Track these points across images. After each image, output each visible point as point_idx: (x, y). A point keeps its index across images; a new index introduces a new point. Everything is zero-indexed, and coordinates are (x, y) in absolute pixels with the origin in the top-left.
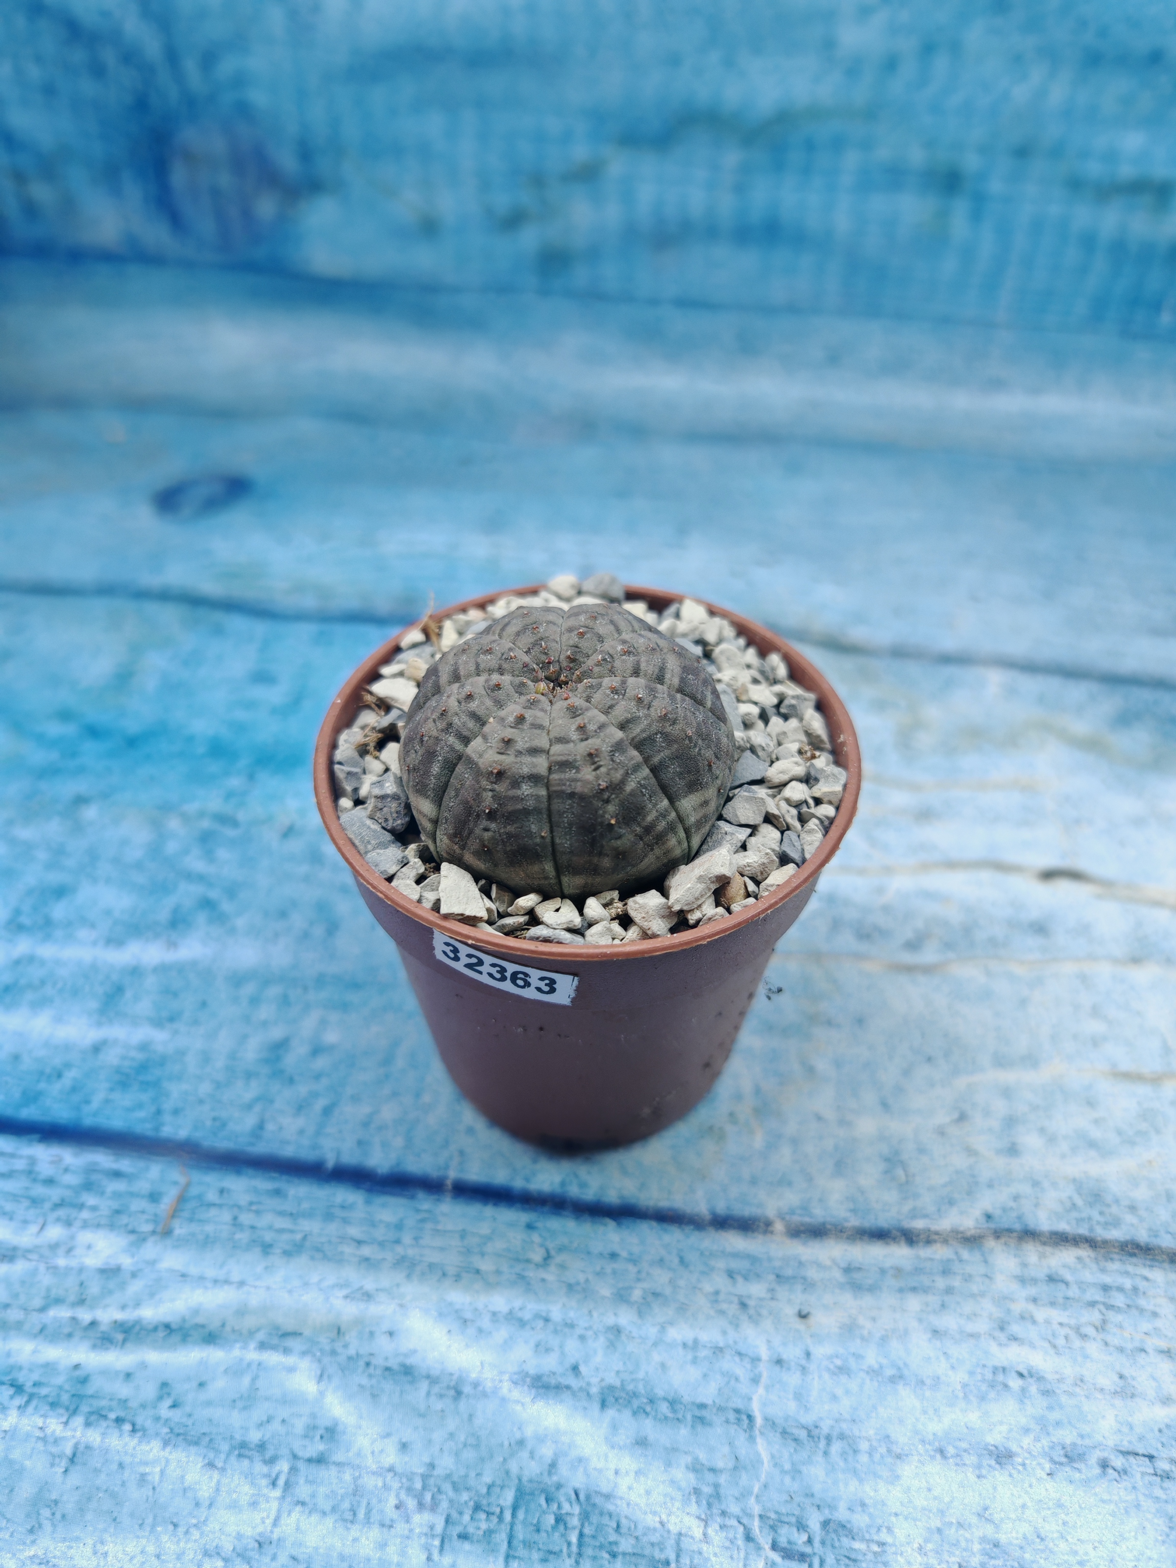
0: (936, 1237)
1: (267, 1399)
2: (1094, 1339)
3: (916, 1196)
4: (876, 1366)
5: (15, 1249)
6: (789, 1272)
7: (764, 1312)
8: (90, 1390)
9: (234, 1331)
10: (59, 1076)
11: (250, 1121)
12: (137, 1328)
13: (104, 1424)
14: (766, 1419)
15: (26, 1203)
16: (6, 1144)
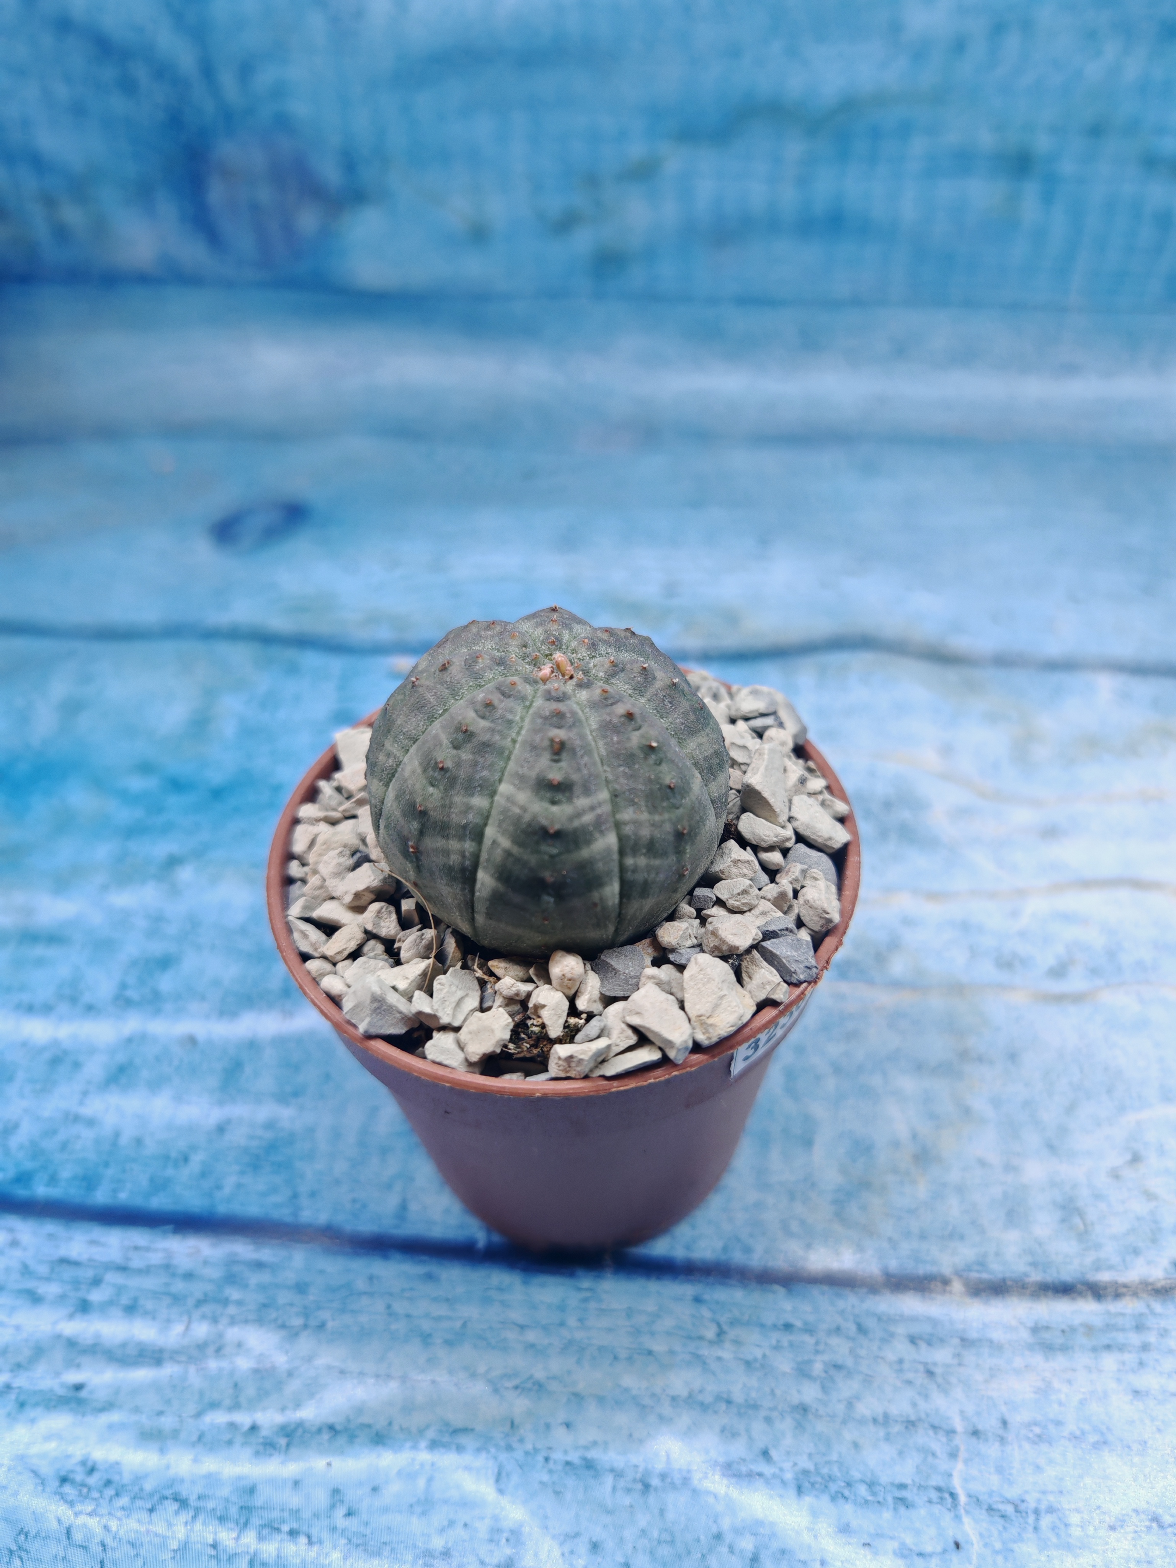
0: (1124, 1290)
1: (446, 1502)
3: (1098, 1246)
4: (1078, 1433)
5: (161, 1351)
6: (973, 1335)
7: (953, 1380)
8: (259, 1501)
9: (402, 1429)
10: (186, 1159)
11: (392, 1201)
12: (300, 1431)
13: (278, 1537)
14: (970, 1496)
15: (168, 1300)
16: (138, 1237)
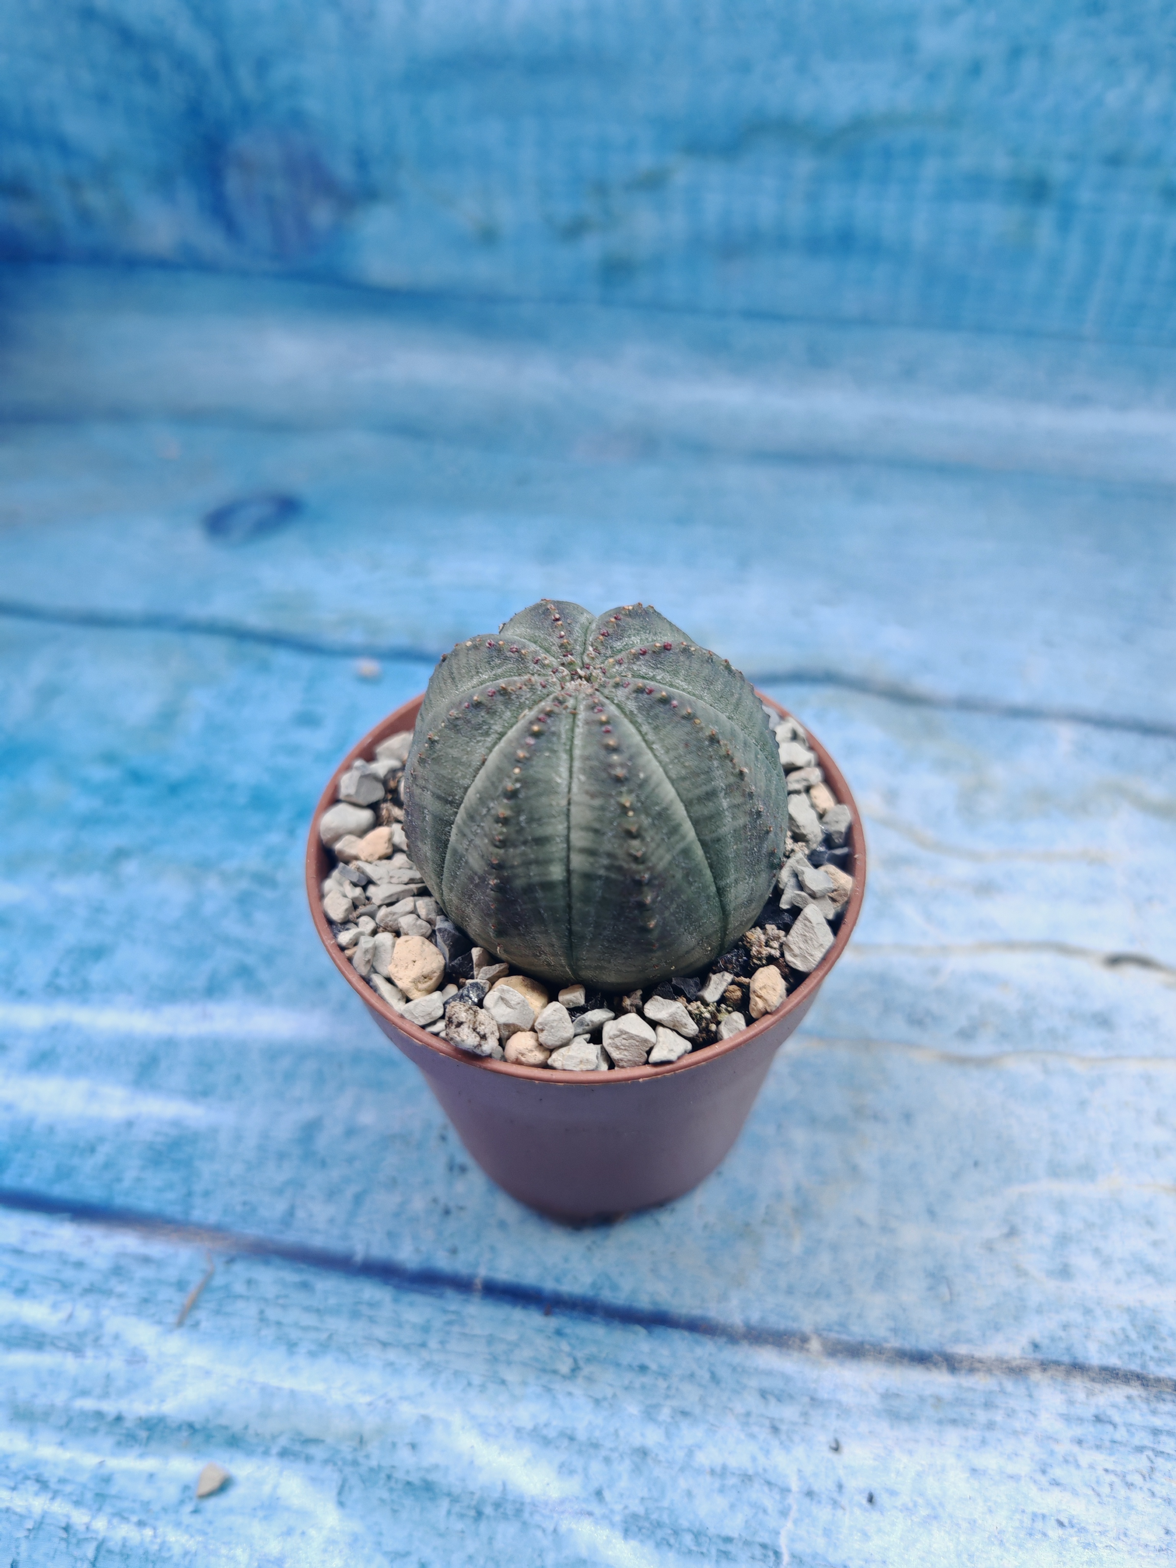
0: (979, 1365)
1: (288, 1509)
2: (1141, 1488)
3: (960, 1318)
5: (44, 1335)
6: (823, 1395)
7: (797, 1438)
8: (113, 1490)
9: (257, 1435)
10: (92, 1150)
11: (281, 1206)
12: (161, 1427)
14: (793, 1556)
15: (56, 1287)
16: (36, 1222)
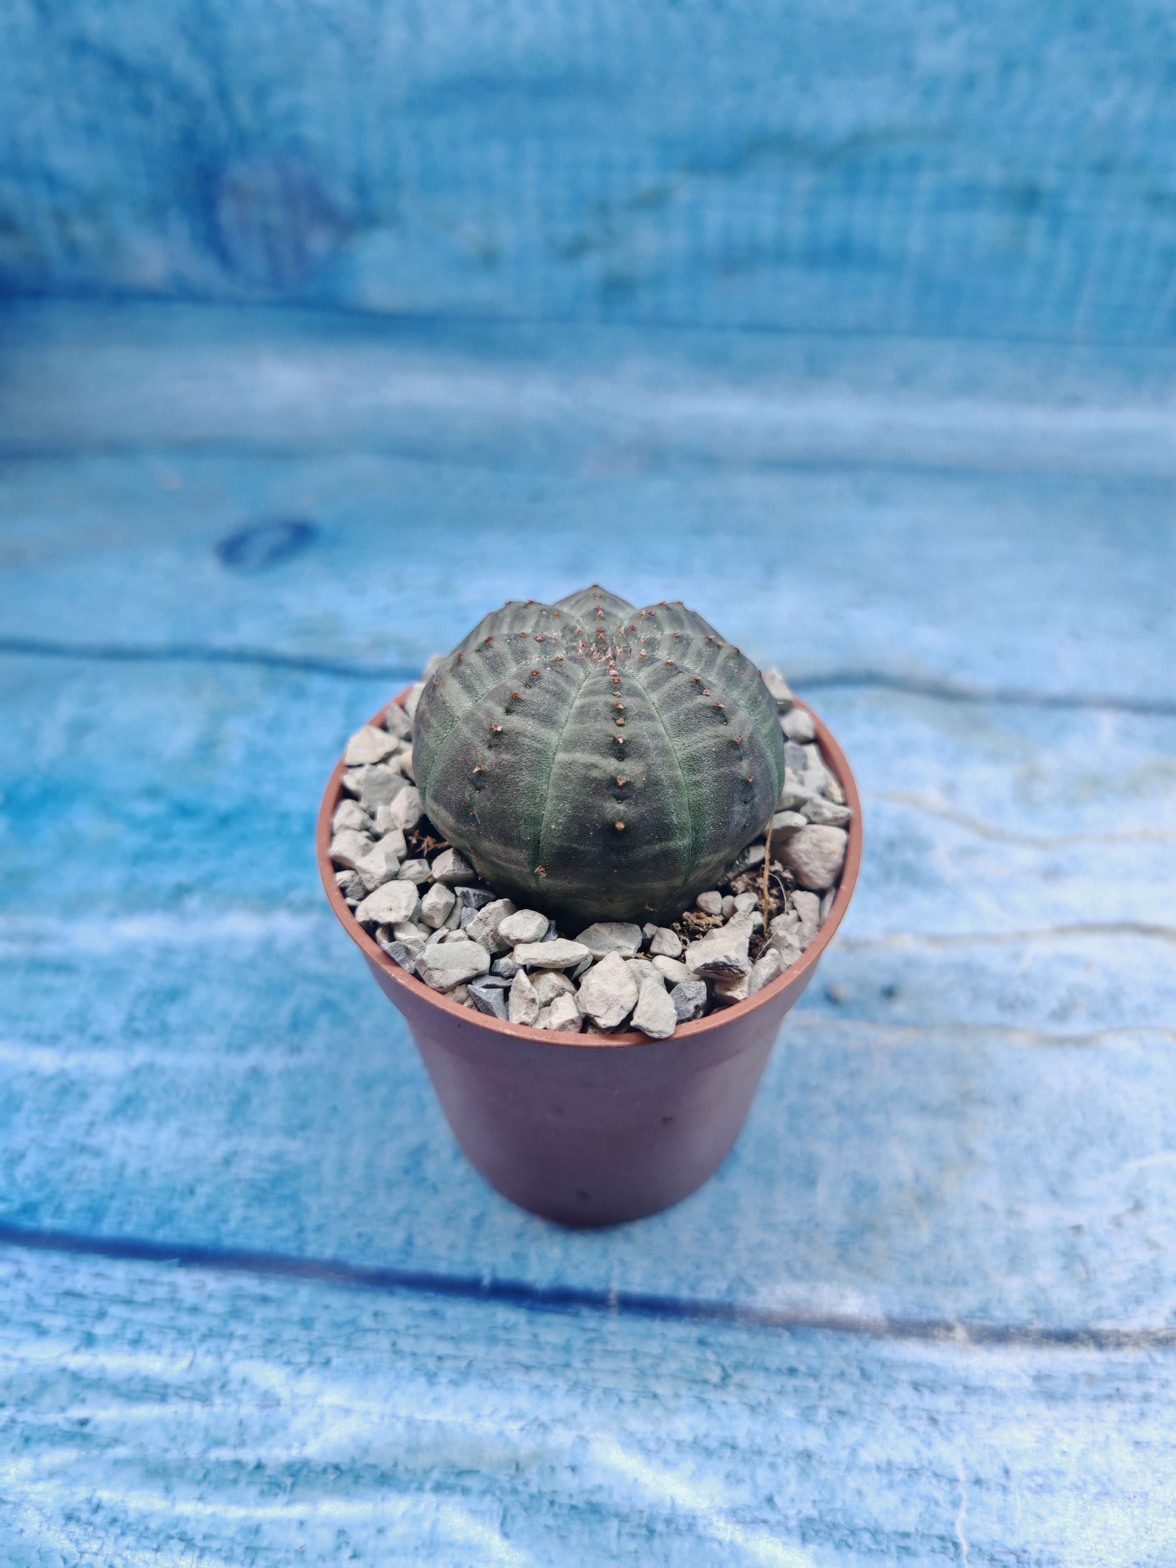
0: (1126, 1339)
1: (451, 1544)
3: (1100, 1294)
4: (1080, 1483)
5: (166, 1386)
6: (976, 1382)
7: (956, 1427)
8: (264, 1543)
9: (407, 1470)
10: (192, 1192)
11: (398, 1236)
12: (305, 1471)
14: (972, 1545)
15: (172, 1334)
16: (144, 1269)
